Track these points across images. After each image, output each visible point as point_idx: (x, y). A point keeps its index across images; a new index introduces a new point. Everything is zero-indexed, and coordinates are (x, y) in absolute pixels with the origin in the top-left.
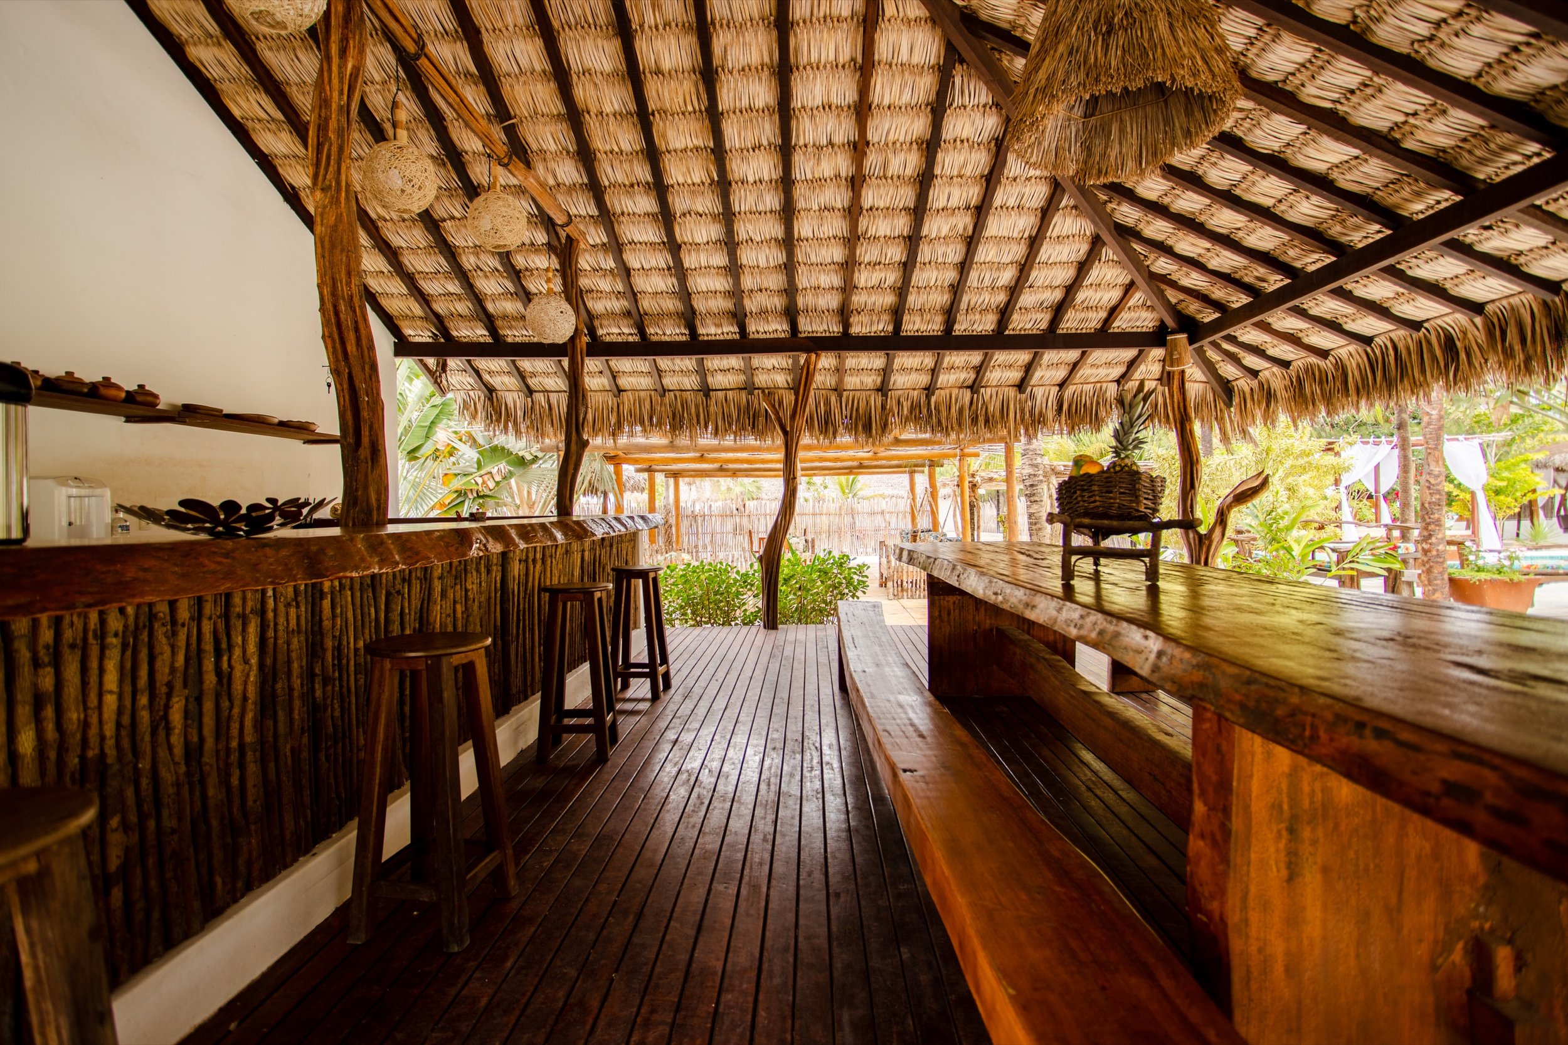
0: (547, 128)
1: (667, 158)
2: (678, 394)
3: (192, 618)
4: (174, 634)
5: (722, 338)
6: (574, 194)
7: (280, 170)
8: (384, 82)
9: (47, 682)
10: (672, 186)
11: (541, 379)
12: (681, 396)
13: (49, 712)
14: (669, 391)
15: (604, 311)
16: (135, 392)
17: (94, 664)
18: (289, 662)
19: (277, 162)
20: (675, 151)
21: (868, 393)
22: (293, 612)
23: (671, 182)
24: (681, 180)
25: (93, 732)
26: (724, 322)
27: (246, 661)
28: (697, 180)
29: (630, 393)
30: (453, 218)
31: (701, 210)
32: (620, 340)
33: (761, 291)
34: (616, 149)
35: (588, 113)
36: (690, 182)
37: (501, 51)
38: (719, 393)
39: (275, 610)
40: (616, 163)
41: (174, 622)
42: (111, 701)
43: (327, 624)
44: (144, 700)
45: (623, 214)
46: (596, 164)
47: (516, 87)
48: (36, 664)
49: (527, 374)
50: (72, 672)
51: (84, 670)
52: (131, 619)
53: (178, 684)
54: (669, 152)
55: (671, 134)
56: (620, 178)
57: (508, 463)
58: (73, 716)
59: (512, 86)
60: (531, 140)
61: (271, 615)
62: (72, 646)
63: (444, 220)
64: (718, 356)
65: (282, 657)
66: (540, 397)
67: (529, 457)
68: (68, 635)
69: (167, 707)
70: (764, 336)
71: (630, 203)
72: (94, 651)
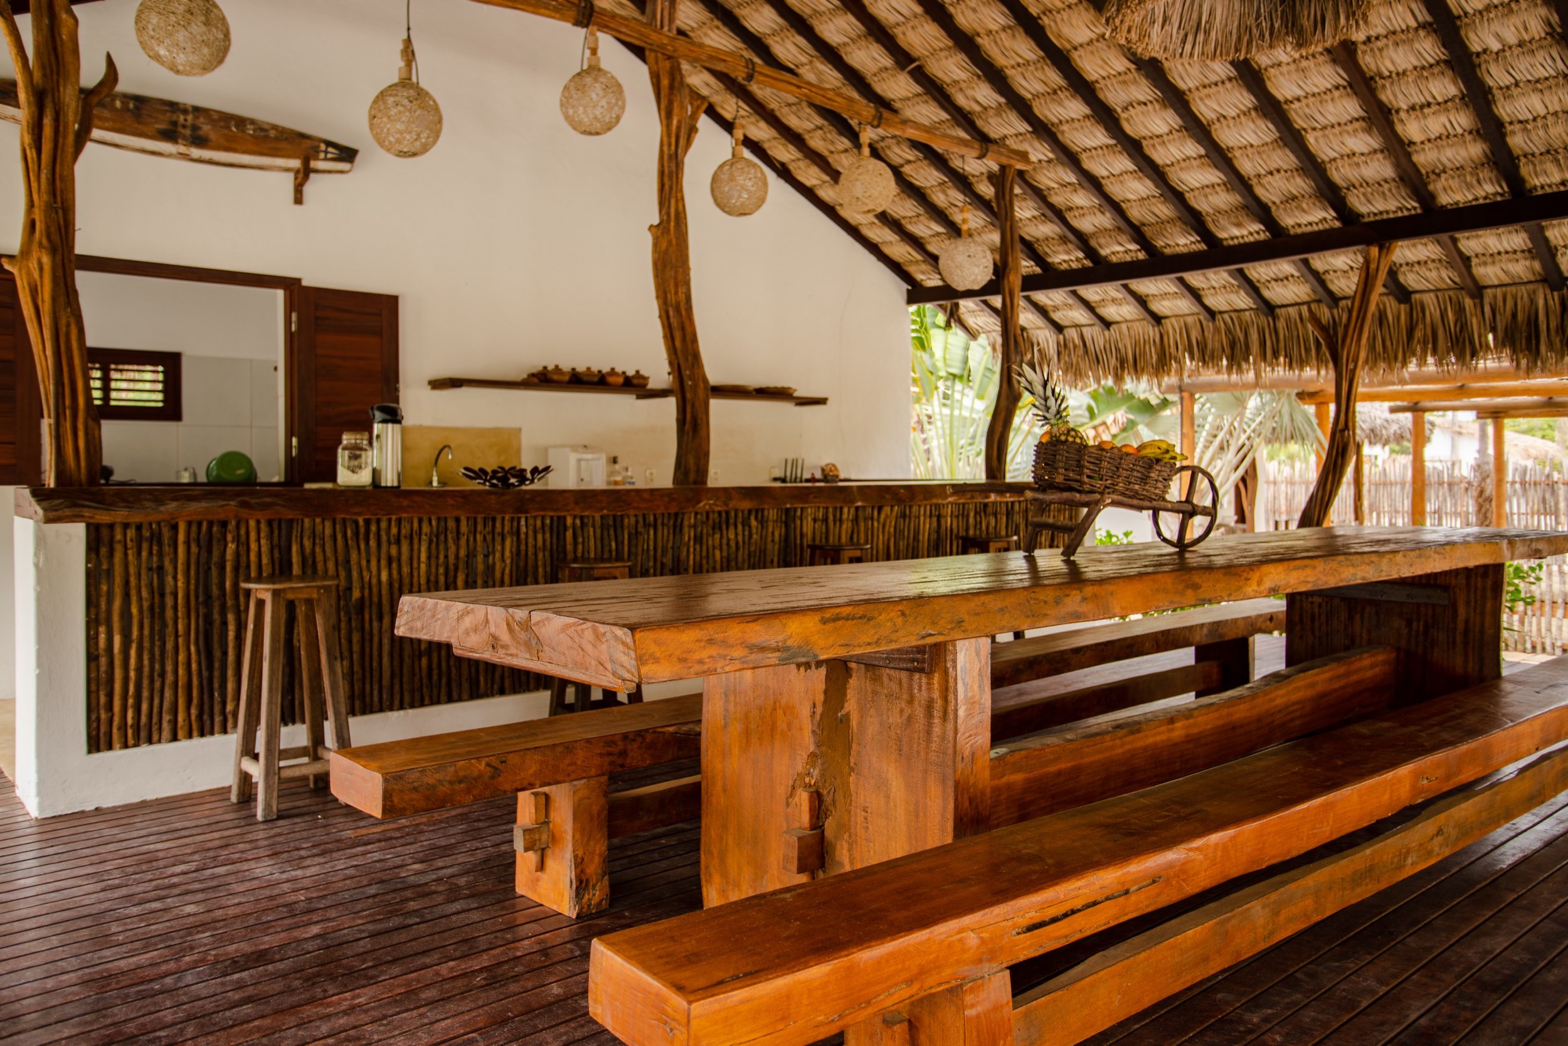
0: (950, 60)
1: (1075, 55)
2: (1234, 315)
3: (469, 532)
4: (458, 539)
5: (1251, 239)
6: (1004, 115)
7: (769, 152)
8: (811, 62)
9: (394, 551)
10: (1097, 82)
11: (1065, 313)
12: (1239, 318)
13: (394, 565)
14: (1221, 312)
15: (1094, 229)
16: (633, 377)
17: (416, 547)
18: (536, 567)
19: (766, 146)
20: (1081, 45)
21: (1531, 287)
22: (540, 537)
23: (1093, 79)
24: (1104, 74)
25: (415, 580)
26: (1244, 219)
27: (503, 560)
28: (1121, 69)
29: (1173, 320)
30: (909, 162)
31: (1142, 99)
32: (1128, 259)
33: (1271, 173)
34: (1021, 61)
35: (978, 35)
36: (1113, 73)
37: (882, 8)
38: (1291, 310)
39: (527, 534)
40: (1028, 75)
41: (458, 532)
42: (423, 567)
43: (569, 547)
44: (441, 570)
45: (1061, 122)
46: (1010, 81)
47: (908, 34)
48: (389, 543)
49: (1049, 309)
50: (405, 548)
51: (412, 550)
52: (435, 529)
53: (461, 565)
54: (1075, 49)
55: (1066, 31)
56: (1040, 88)
57: (1130, 409)
58: (406, 570)
59: (904, 34)
60: (940, 75)
61: (523, 536)
62: (405, 537)
63: (902, 166)
64: (1263, 263)
65: (530, 563)
66: (1072, 333)
67: (1154, 401)
68: (403, 532)
69: (455, 577)
70: (1309, 229)
71: (1061, 110)
72: (416, 541)
